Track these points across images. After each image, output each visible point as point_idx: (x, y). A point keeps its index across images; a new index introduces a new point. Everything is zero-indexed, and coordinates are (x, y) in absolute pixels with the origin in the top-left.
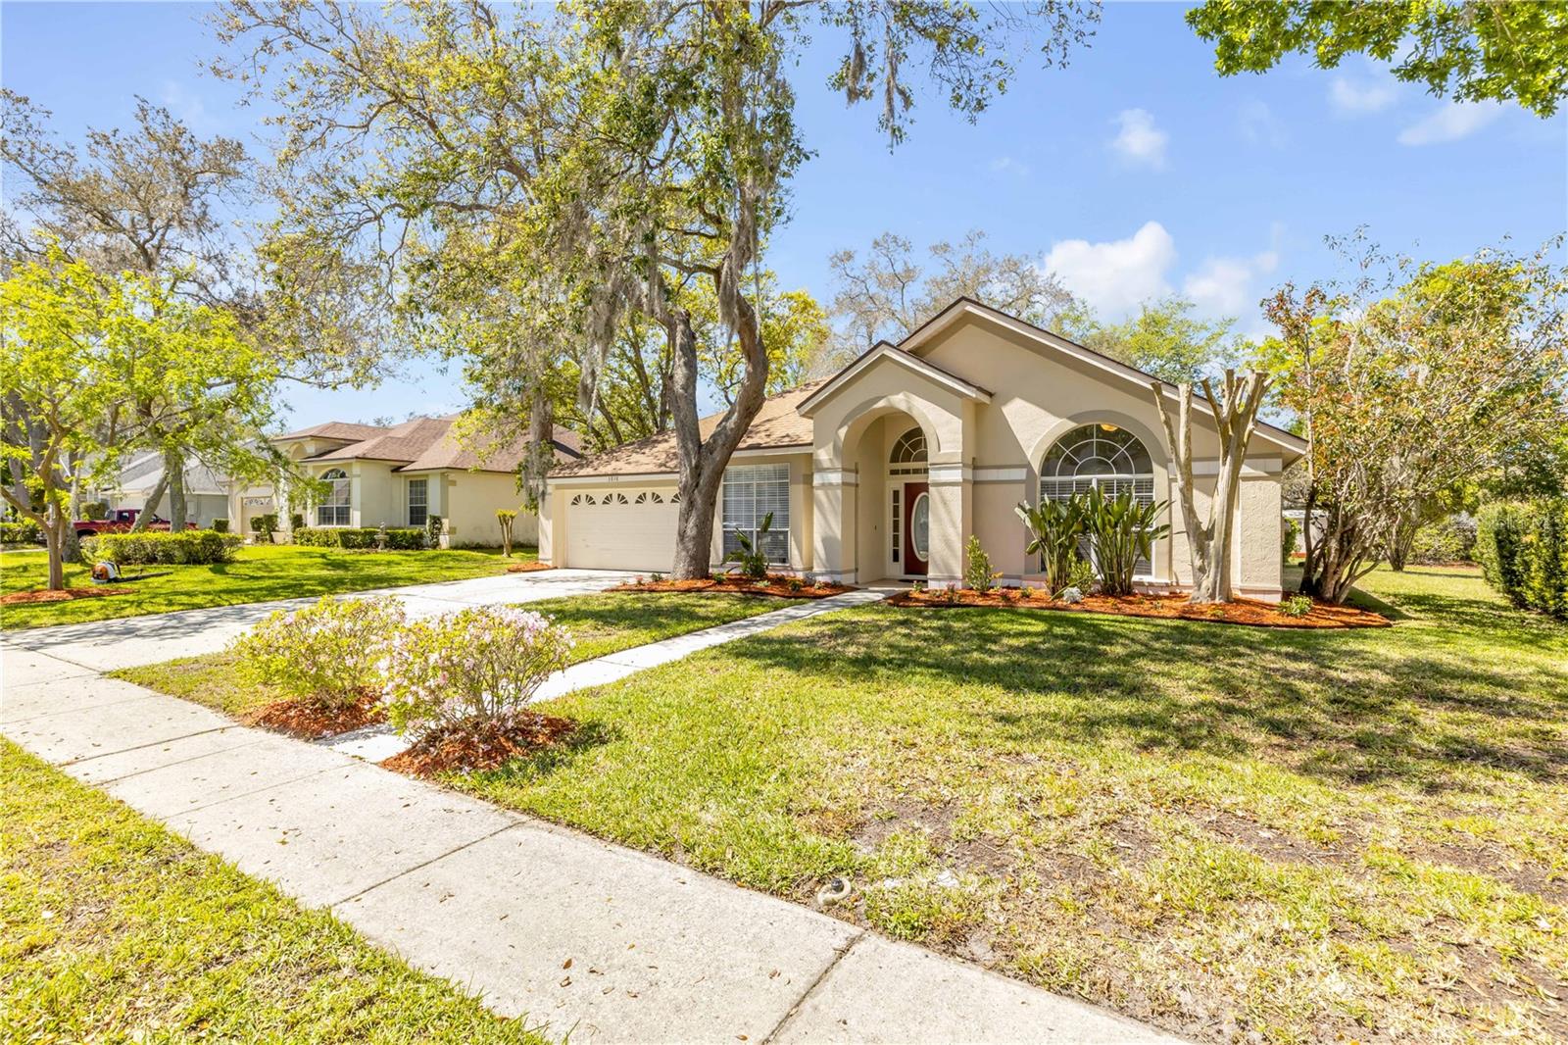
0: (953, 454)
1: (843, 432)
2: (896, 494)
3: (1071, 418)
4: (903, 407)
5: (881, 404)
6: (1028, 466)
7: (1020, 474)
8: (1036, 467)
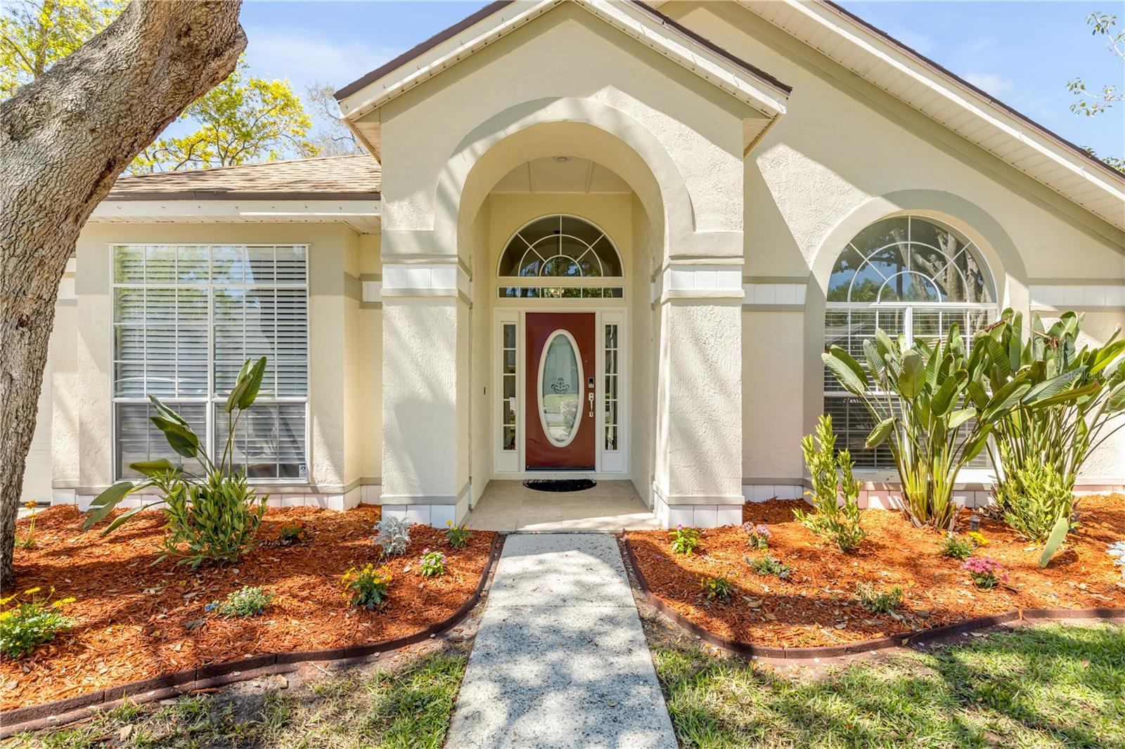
0: (723, 237)
1: (462, 165)
2: (509, 331)
3: (887, 197)
4: (603, 123)
5: (557, 112)
6: (809, 280)
7: (795, 294)
8: (824, 281)
